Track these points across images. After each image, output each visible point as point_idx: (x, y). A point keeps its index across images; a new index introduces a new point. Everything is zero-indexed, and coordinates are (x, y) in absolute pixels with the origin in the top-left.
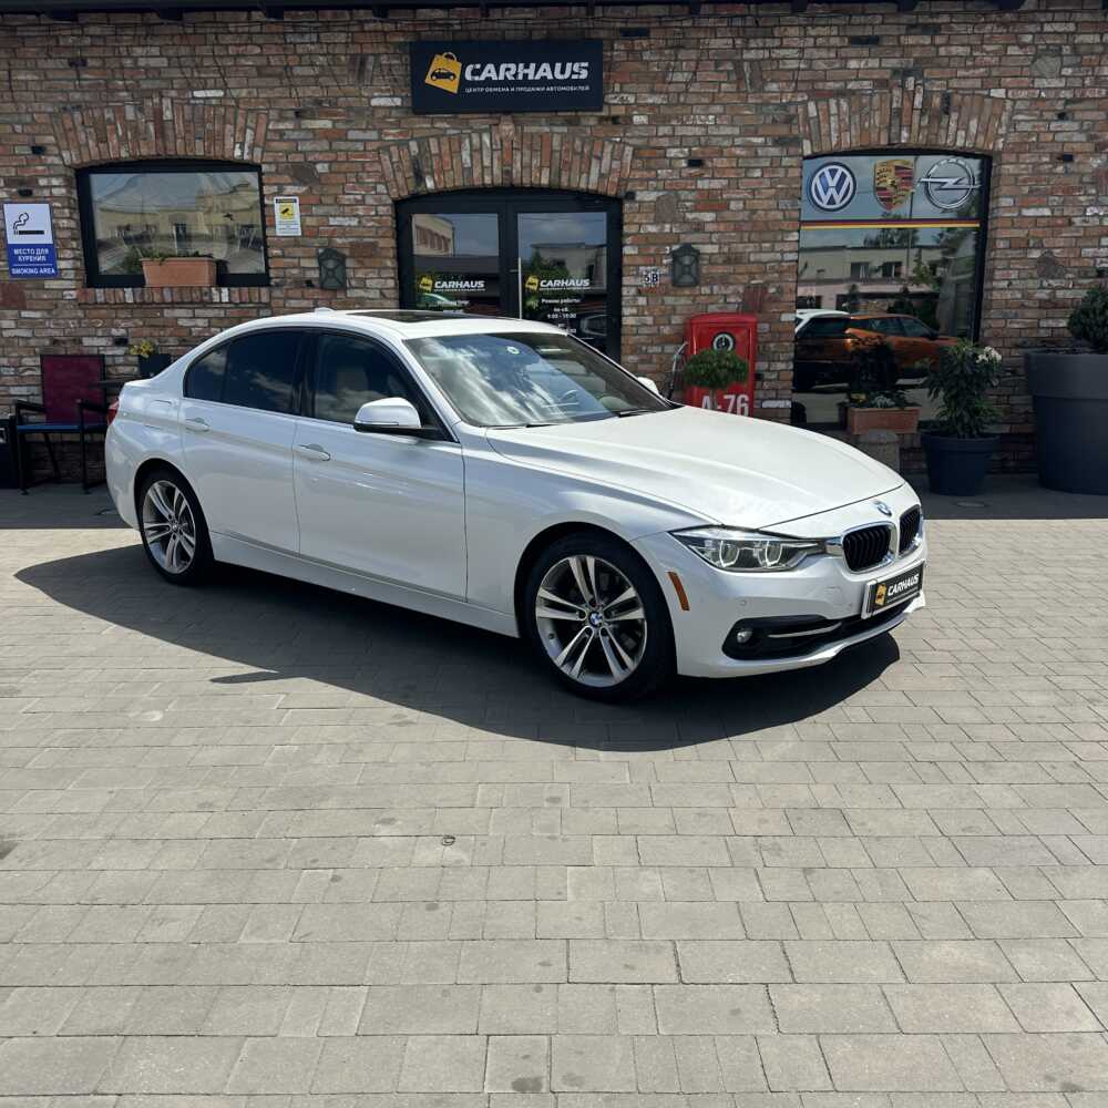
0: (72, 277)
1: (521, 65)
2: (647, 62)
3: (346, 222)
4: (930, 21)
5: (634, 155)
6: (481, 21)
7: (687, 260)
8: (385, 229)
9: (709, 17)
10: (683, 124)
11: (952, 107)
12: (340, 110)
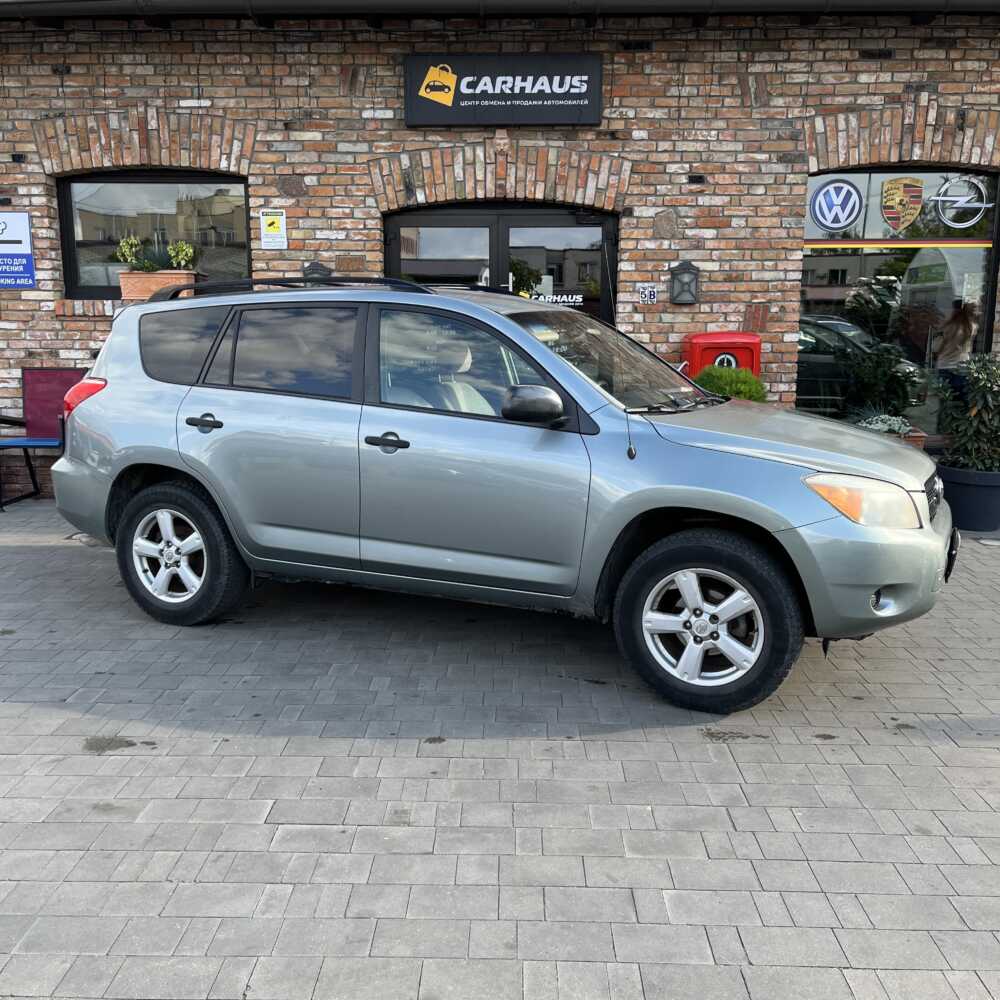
0: (50, 287)
1: (519, 78)
2: (647, 75)
3: (333, 235)
4: (947, 35)
5: (632, 172)
6: (478, 32)
7: (686, 278)
8: (374, 242)
9: (714, 29)
10: (683, 140)
11: (967, 123)
12: (331, 122)
